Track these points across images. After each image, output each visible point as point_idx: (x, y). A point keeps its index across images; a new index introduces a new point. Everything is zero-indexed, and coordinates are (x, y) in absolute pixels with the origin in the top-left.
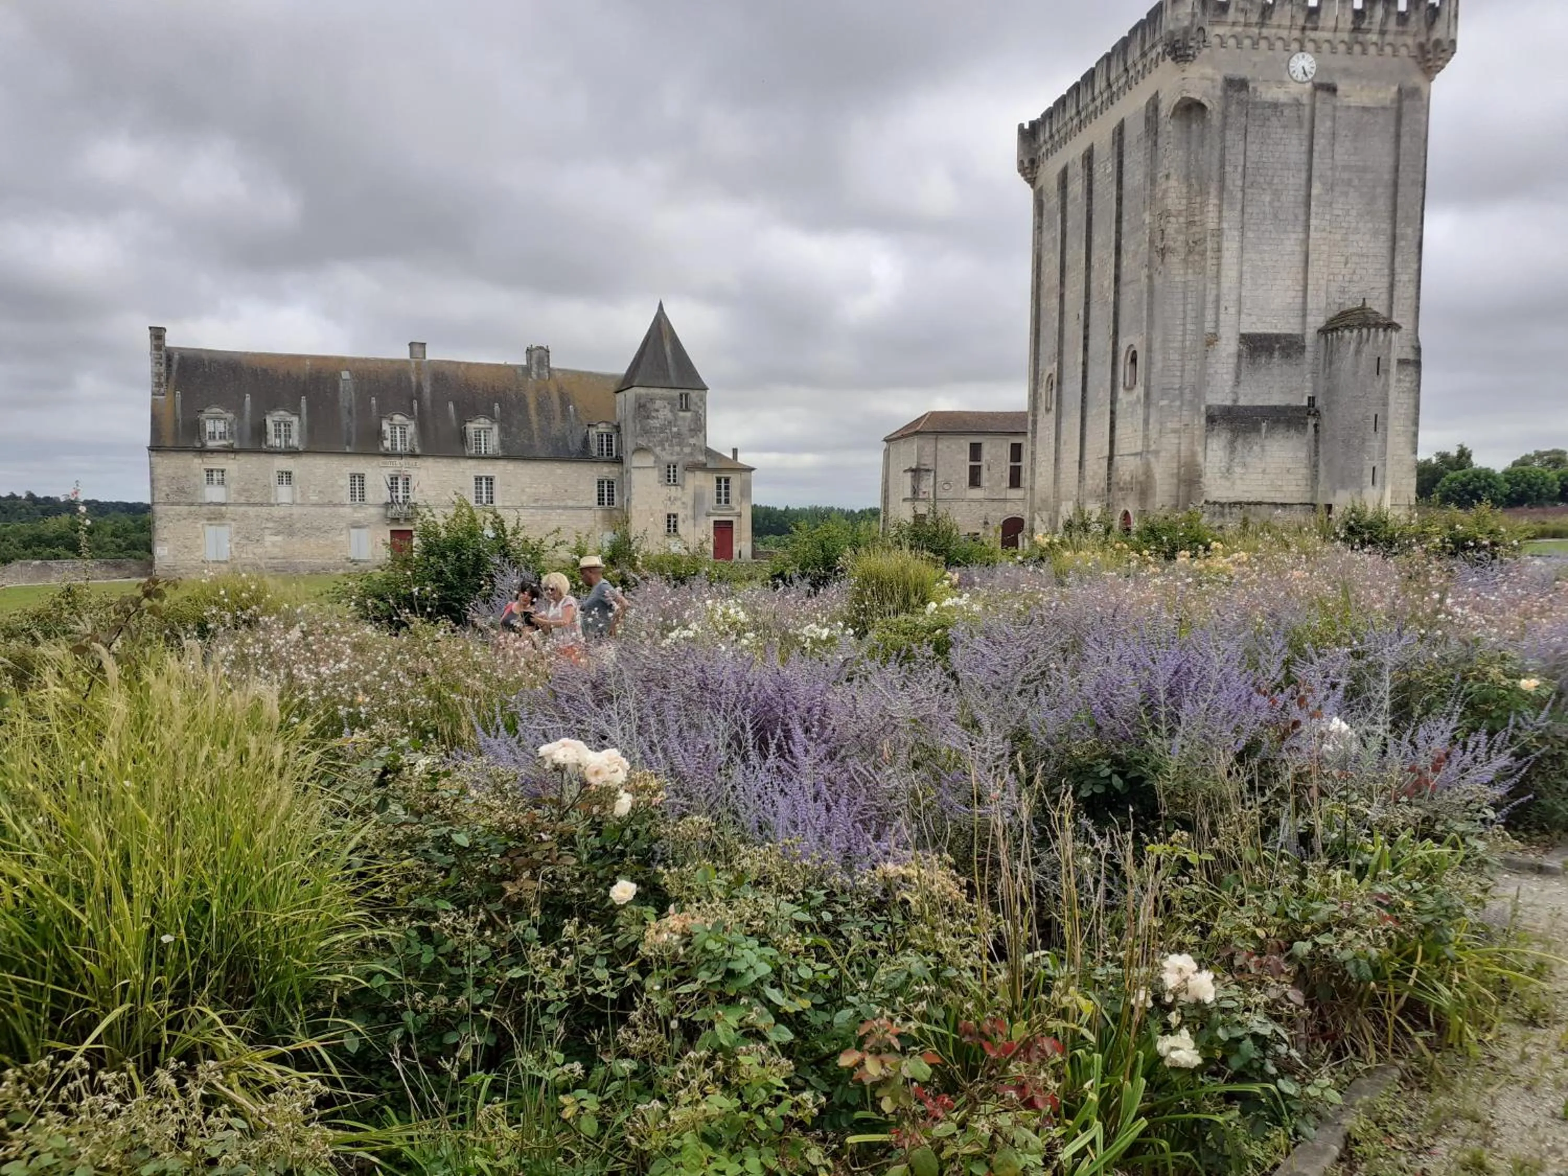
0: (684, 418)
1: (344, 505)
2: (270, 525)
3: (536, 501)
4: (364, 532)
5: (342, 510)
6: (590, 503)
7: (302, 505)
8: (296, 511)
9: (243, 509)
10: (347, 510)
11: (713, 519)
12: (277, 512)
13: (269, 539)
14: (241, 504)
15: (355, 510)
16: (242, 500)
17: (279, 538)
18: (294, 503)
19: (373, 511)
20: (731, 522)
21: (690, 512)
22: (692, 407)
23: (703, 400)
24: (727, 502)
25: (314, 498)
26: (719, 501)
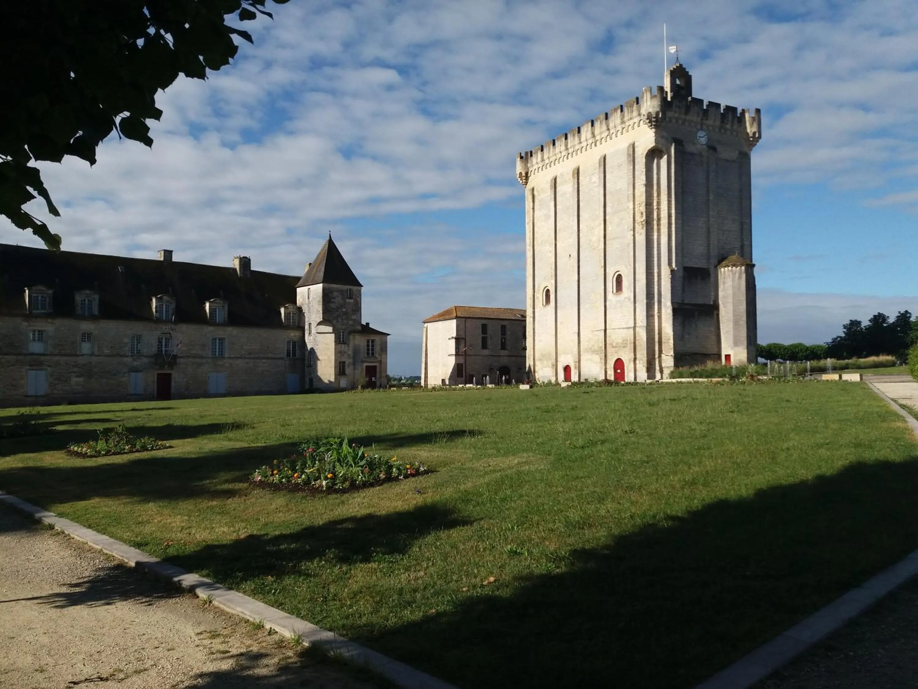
0: (349, 303)
1: (127, 356)
2: (75, 370)
3: (250, 354)
4: (140, 375)
5: (125, 359)
6: (282, 356)
7: (98, 356)
8: (94, 359)
9: (57, 358)
10: (129, 360)
11: (365, 364)
12: (81, 360)
13: (75, 380)
14: (55, 355)
15: (134, 360)
16: (56, 352)
17: (81, 379)
18: (92, 354)
19: (145, 360)
20: (375, 367)
21: (351, 360)
22: (354, 297)
23: (359, 292)
24: (373, 354)
25: (107, 352)
26: (368, 354)
